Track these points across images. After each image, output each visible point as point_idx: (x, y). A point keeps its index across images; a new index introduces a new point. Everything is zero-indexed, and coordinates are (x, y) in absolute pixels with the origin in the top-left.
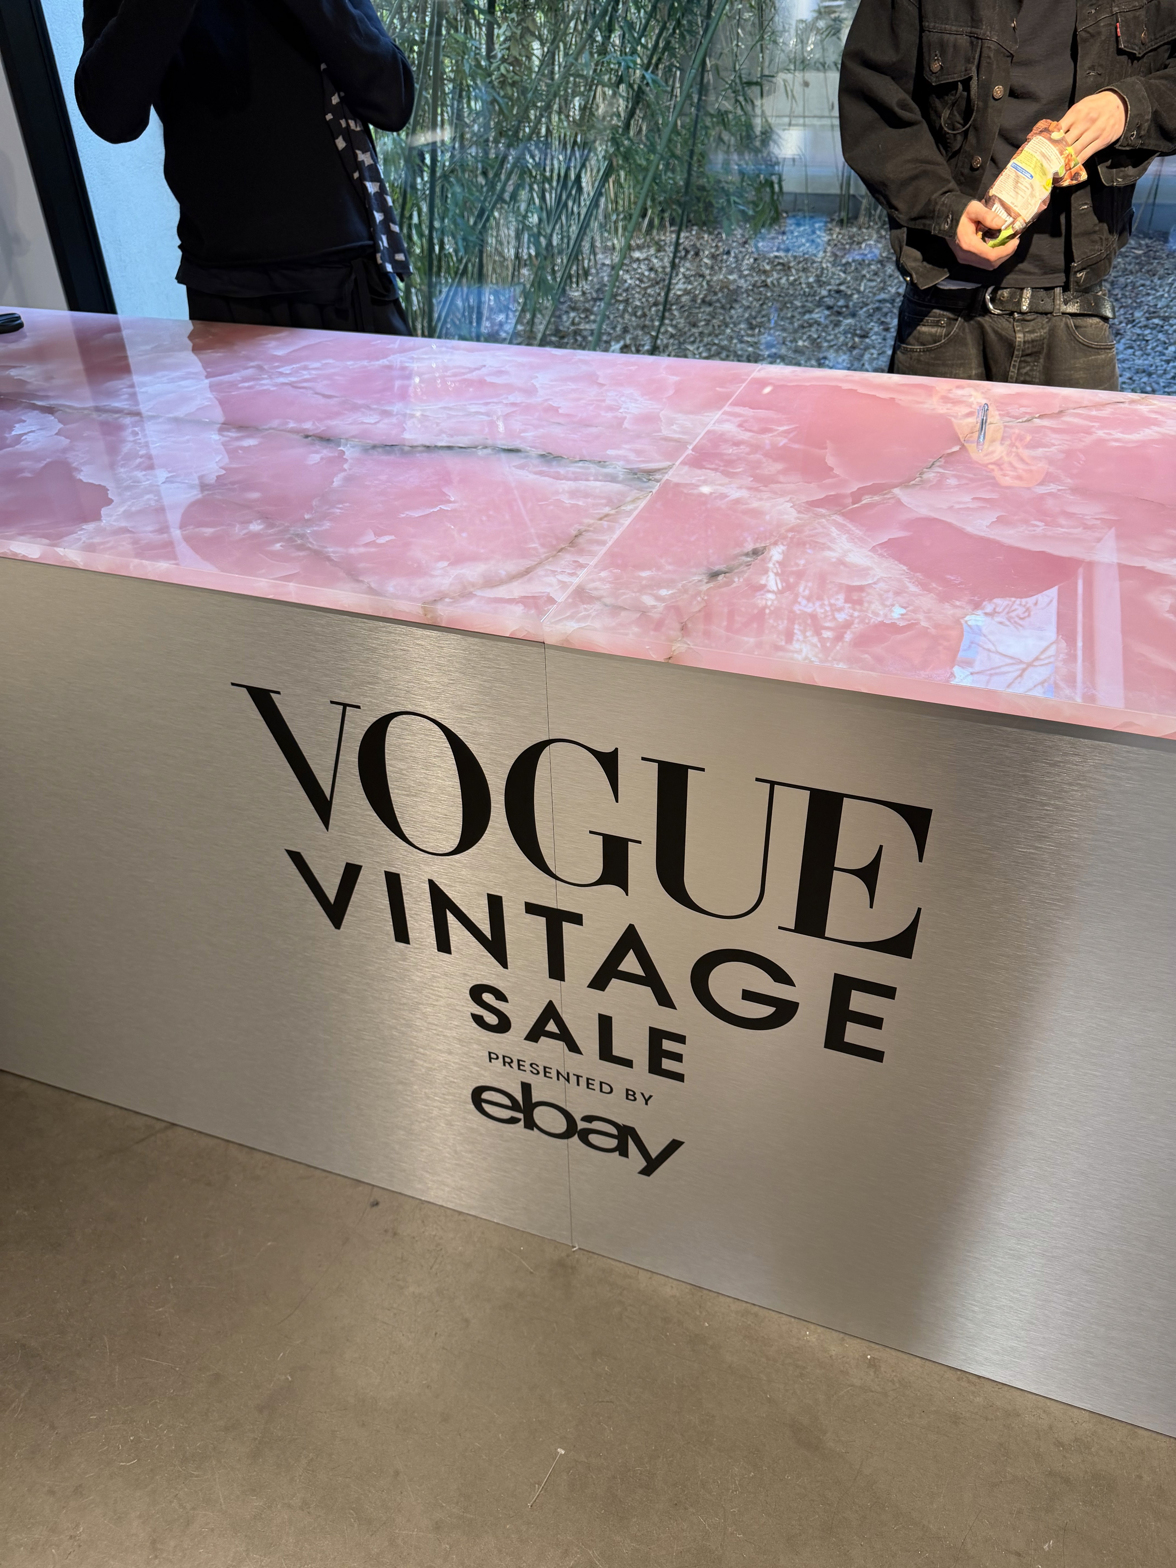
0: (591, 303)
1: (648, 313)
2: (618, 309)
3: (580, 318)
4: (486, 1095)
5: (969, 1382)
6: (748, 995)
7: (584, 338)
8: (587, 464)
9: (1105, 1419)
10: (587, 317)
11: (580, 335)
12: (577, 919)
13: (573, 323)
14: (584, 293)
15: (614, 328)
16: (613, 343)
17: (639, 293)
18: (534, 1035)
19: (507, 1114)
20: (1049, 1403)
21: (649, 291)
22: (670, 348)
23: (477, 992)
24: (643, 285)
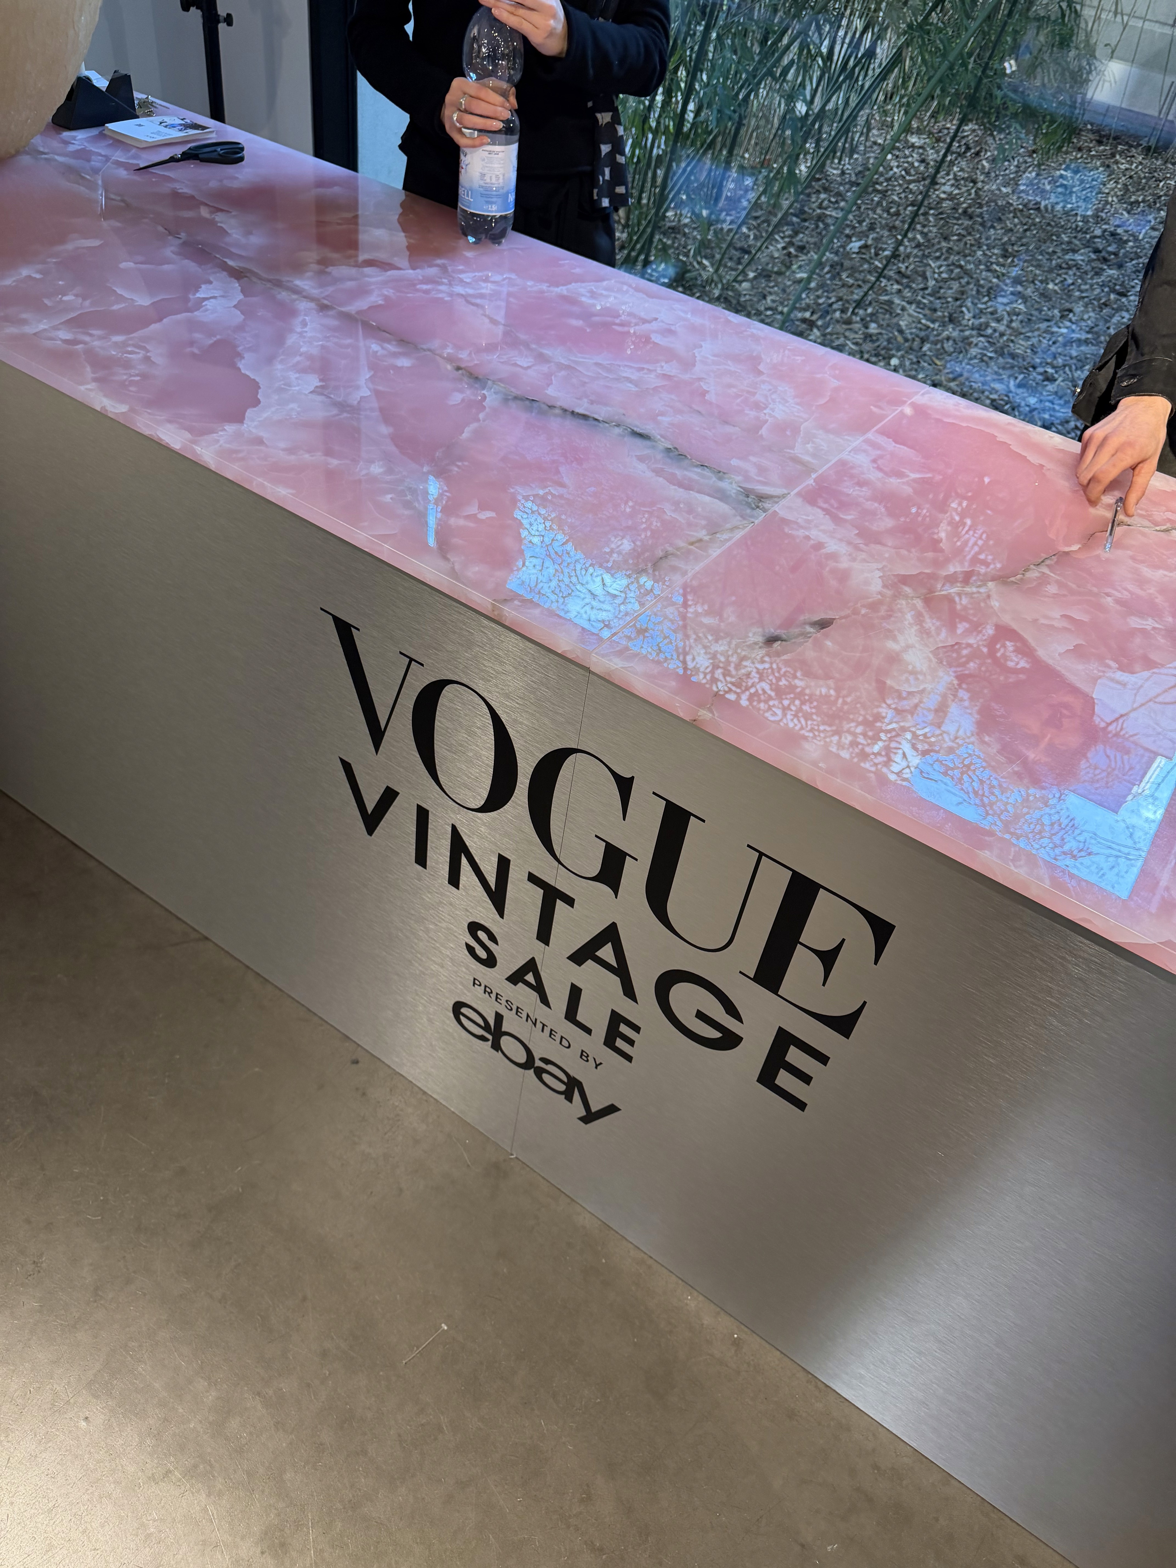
0: (847, 186)
1: (902, 212)
2: (872, 200)
3: (830, 201)
4: (464, 1010)
5: (816, 1387)
6: (700, 1015)
7: (827, 226)
8: (707, 472)
9: (924, 1459)
10: (837, 202)
11: (823, 221)
12: (570, 901)
13: (820, 207)
14: (843, 173)
15: (860, 222)
16: (854, 239)
17: (900, 185)
18: (516, 978)
19: (480, 1032)
20: (881, 1429)
21: (911, 186)
22: (911, 259)
23: (474, 928)
24: (908, 178)
